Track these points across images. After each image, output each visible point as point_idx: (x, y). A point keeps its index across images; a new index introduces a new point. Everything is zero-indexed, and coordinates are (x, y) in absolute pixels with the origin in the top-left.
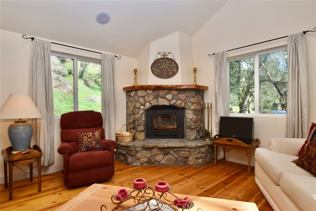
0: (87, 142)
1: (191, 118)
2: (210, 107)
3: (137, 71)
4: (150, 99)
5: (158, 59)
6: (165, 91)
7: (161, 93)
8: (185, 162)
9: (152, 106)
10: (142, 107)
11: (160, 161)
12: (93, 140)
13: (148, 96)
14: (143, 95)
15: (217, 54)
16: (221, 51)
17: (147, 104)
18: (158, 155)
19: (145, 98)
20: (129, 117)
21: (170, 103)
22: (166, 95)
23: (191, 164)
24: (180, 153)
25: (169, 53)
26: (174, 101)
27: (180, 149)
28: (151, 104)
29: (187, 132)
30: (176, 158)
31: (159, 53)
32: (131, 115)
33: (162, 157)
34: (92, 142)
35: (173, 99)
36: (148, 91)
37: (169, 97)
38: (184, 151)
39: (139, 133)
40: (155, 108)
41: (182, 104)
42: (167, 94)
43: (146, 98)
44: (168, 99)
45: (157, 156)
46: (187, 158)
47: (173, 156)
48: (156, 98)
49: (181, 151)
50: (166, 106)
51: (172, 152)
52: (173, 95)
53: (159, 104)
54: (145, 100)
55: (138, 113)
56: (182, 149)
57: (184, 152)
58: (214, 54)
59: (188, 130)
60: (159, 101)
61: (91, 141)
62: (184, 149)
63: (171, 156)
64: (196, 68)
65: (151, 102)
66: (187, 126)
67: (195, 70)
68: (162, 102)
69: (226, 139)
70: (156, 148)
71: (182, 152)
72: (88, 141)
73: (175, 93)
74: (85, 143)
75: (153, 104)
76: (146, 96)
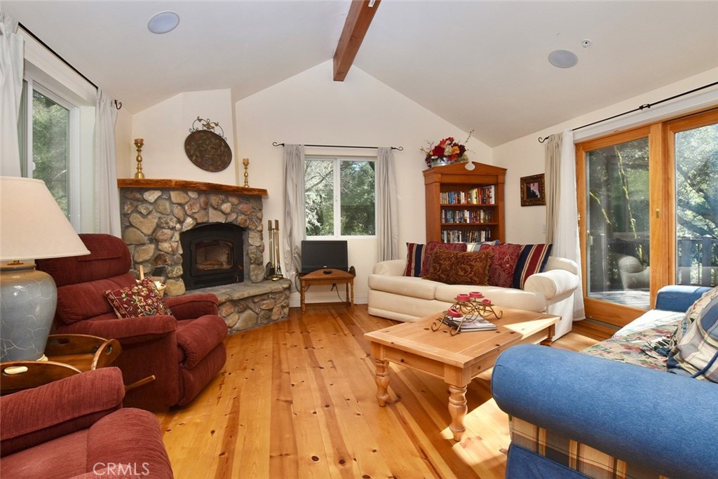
0: (147, 307)
1: (258, 245)
2: (274, 227)
3: (142, 144)
4: (194, 211)
5: (198, 132)
6: (221, 196)
7: (214, 199)
8: (270, 317)
9: (197, 224)
10: (178, 226)
11: (234, 325)
12: (157, 302)
13: (191, 202)
14: (182, 201)
15: (288, 145)
16: (295, 142)
17: (189, 221)
18: (231, 316)
19: (184, 208)
20: (135, 247)
21: (226, 219)
22: (221, 204)
23: (276, 318)
24: (264, 304)
25: (217, 125)
26: (233, 216)
27: (263, 297)
28: (196, 219)
29: (251, 269)
30: (257, 314)
31: (200, 120)
32: (143, 244)
33: (237, 316)
34: (158, 306)
35: (232, 211)
36: (191, 194)
37: (226, 207)
38: (268, 298)
39: (174, 281)
40: (202, 229)
41: (246, 220)
42: (224, 202)
43: (186, 208)
44: (226, 212)
45: (228, 318)
46: (271, 310)
47: (254, 311)
48: (205, 208)
49: (264, 300)
50: (221, 223)
51: (252, 305)
52: (233, 205)
53: (210, 221)
54: (185, 211)
55: (171, 238)
56: (266, 297)
57: (268, 301)
58: (283, 145)
59: (252, 266)
60: (210, 214)
61: (156, 304)
62: (268, 296)
63: (250, 312)
64: (248, 160)
65: (196, 216)
66: (251, 259)
67: (246, 162)
68: (215, 217)
69: (323, 271)
70: (228, 303)
71: (265, 302)
72: (149, 305)
73: (235, 200)
74: (146, 310)
75: (199, 221)
76: (187, 202)
